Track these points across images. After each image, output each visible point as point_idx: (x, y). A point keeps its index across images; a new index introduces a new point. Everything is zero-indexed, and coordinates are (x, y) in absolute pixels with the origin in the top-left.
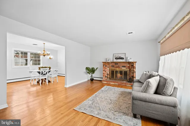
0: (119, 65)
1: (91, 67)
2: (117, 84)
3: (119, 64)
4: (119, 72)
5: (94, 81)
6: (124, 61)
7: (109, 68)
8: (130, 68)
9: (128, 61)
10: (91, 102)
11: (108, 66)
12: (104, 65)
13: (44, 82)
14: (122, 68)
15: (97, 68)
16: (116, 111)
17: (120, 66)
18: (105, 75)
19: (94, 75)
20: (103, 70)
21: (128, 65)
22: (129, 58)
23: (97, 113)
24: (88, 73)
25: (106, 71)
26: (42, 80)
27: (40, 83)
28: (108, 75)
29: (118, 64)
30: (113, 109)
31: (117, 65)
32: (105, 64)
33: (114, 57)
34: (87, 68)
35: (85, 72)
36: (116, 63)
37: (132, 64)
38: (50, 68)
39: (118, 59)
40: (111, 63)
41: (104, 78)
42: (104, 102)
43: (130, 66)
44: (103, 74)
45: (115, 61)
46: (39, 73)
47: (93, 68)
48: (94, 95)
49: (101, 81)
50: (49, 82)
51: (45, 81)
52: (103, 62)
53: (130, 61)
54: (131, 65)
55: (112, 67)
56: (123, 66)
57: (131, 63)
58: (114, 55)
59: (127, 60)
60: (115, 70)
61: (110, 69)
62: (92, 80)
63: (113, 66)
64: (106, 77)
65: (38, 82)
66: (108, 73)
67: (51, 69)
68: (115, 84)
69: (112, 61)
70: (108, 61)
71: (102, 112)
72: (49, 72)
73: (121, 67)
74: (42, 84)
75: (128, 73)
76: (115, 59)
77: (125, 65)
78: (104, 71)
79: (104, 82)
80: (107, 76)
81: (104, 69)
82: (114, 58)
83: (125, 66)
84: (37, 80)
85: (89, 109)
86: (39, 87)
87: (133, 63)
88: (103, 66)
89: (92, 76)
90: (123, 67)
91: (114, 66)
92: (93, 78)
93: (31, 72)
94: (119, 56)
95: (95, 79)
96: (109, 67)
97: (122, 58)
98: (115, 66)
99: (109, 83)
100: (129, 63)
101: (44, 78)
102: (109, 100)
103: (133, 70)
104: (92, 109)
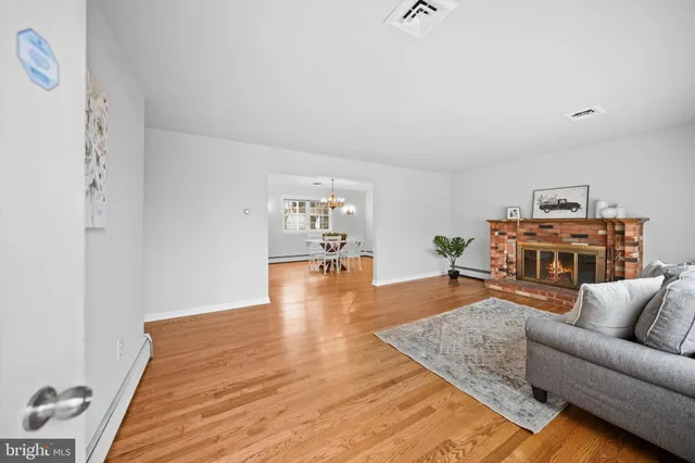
0: (559, 231)
1: (450, 236)
2: (543, 298)
3: (556, 225)
4: (556, 256)
5: (459, 279)
6: (580, 214)
7: (513, 241)
8: (610, 242)
9: (598, 217)
10: (420, 330)
11: (509, 234)
12: (493, 230)
13: (332, 268)
14: (570, 243)
15: (469, 241)
16: (482, 367)
17: (564, 235)
18: (499, 263)
19: (459, 262)
20: (492, 248)
21: (601, 232)
22: (602, 205)
23: (424, 355)
24: (440, 253)
25: (502, 252)
26: (328, 263)
27: (325, 268)
28: (512, 263)
29: (551, 227)
30: (476, 361)
31: (550, 231)
32: (499, 227)
33: (536, 202)
34: (438, 240)
35: (431, 251)
36: (544, 224)
37: (617, 228)
38: (344, 237)
39: (553, 207)
40: (524, 222)
41: (493, 273)
42: (462, 339)
43: (609, 237)
44: (492, 258)
45: (540, 214)
46: (323, 245)
47: (459, 239)
48: (439, 316)
49: (482, 280)
50: (343, 268)
51: (335, 266)
52: (490, 221)
53: (609, 214)
54: (615, 232)
55: (526, 237)
56: (574, 236)
57: (613, 222)
58: (538, 194)
59: (595, 214)
60: (539, 248)
61: (520, 244)
62: (454, 275)
63: (531, 235)
64: (501, 270)
65: (322, 267)
66: (512, 256)
67: (347, 240)
68: (534, 296)
69: (527, 216)
70: (511, 215)
71: (439, 357)
72: (342, 245)
73: (564, 240)
74: (328, 271)
75: (599, 262)
76: (542, 208)
77: (586, 229)
78: (493, 251)
79: (492, 286)
80: (505, 267)
81: (493, 245)
82: (537, 207)
83: (586, 236)
84: (319, 264)
85: (407, 342)
86: (323, 278)
87: (622, 223)
88: (492, 234)
89: (453, 263)
90: (577, 240)
91: (534, 234)
92: (456, 269)
93: (308, 244)
94: (558, 198)
95: (462, 272)
96: (514, 238)
97: (572, 206)
98: (538, 234)
99: (509, 290)
100: (604, 222)
101: (331, 258)
102: (481, 337)
103: (623, 252)
104: (415, 345)
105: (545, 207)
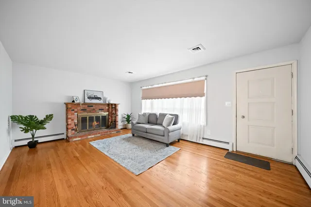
0: (95, 108)
3: (94, 106)
4: (94, 118)
6: (101, 102)
7: (76, 114)
8: (110, 111)
9: (107, 103)
10: (130, 161)
11: (75, 110)
12: (69, 109)
14: (99, 112)
17: (97, 109)
21: (107, 108)
23: (155, 160)
24: (24, 130)
28: (77, 125)
29: (92, 106)
31: (92, 108)
32: (71, 106)
33: (86, 95)
36: (90, 105)
37: (113, 106)
39: (93, 98)
43: (110, 109)
45: (88, 101)
48: (110, 156)
52: (65, 103)
54: (112, 108)
55: (82, 111)
56: (100, 110)
57: (112, 104)
58: (86, 92)
60: (88, 115)
61: (79, 114)
62: (33, 145)
63: (84, 110)
64: (73, 130)
66: (76, 121)
68: (97, 136)
69: (82, 102)
71: (154, 157)
75: (107, 118)
76: (88, 98)
77: (103, 107)
79: (75, 139)
82: (86, 97)
83: (103, 109)
85: (144, 164)
87: (115, 105)
89: (33, 135)
91: (86, 110)
92: (35, 140)
94: (94, 95)
95: (41, 140)
96: (76, 112)
97: (99, 98)
98: (88, 109)
99: (84, 138)
100: (108, 105)
103: (116, 113)
104: (147, 162)
105: (89, 98)
